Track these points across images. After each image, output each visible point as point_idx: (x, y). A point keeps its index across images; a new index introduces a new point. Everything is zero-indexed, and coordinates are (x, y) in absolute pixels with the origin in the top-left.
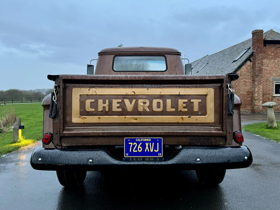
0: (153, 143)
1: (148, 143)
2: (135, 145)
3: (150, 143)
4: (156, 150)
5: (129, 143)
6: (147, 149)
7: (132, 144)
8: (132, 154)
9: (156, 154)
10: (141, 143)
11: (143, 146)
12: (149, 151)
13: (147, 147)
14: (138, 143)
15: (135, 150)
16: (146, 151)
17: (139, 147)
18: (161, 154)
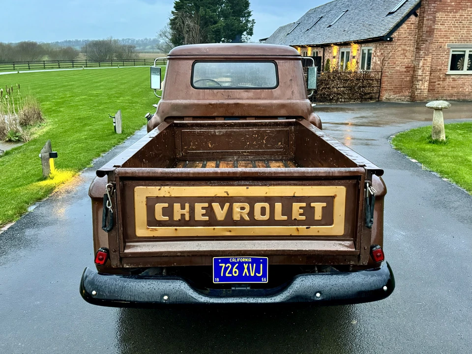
0: (255, 265)
1: (247, 264)
2: (229, 266)
3: (250, 264)
4: (259, 273)
5: (220, 265)
6: (246, 273)
7: (224, 265)
8: (224, 278)
9: (259, 279)
10: (237, 265)
11: (240, 268)
12: (248, 275)
13: (246, 270)
14: (233, 264)
15: (228, 274)
16: (244, 275)
17: (234, 270)
18: (266, 279)
